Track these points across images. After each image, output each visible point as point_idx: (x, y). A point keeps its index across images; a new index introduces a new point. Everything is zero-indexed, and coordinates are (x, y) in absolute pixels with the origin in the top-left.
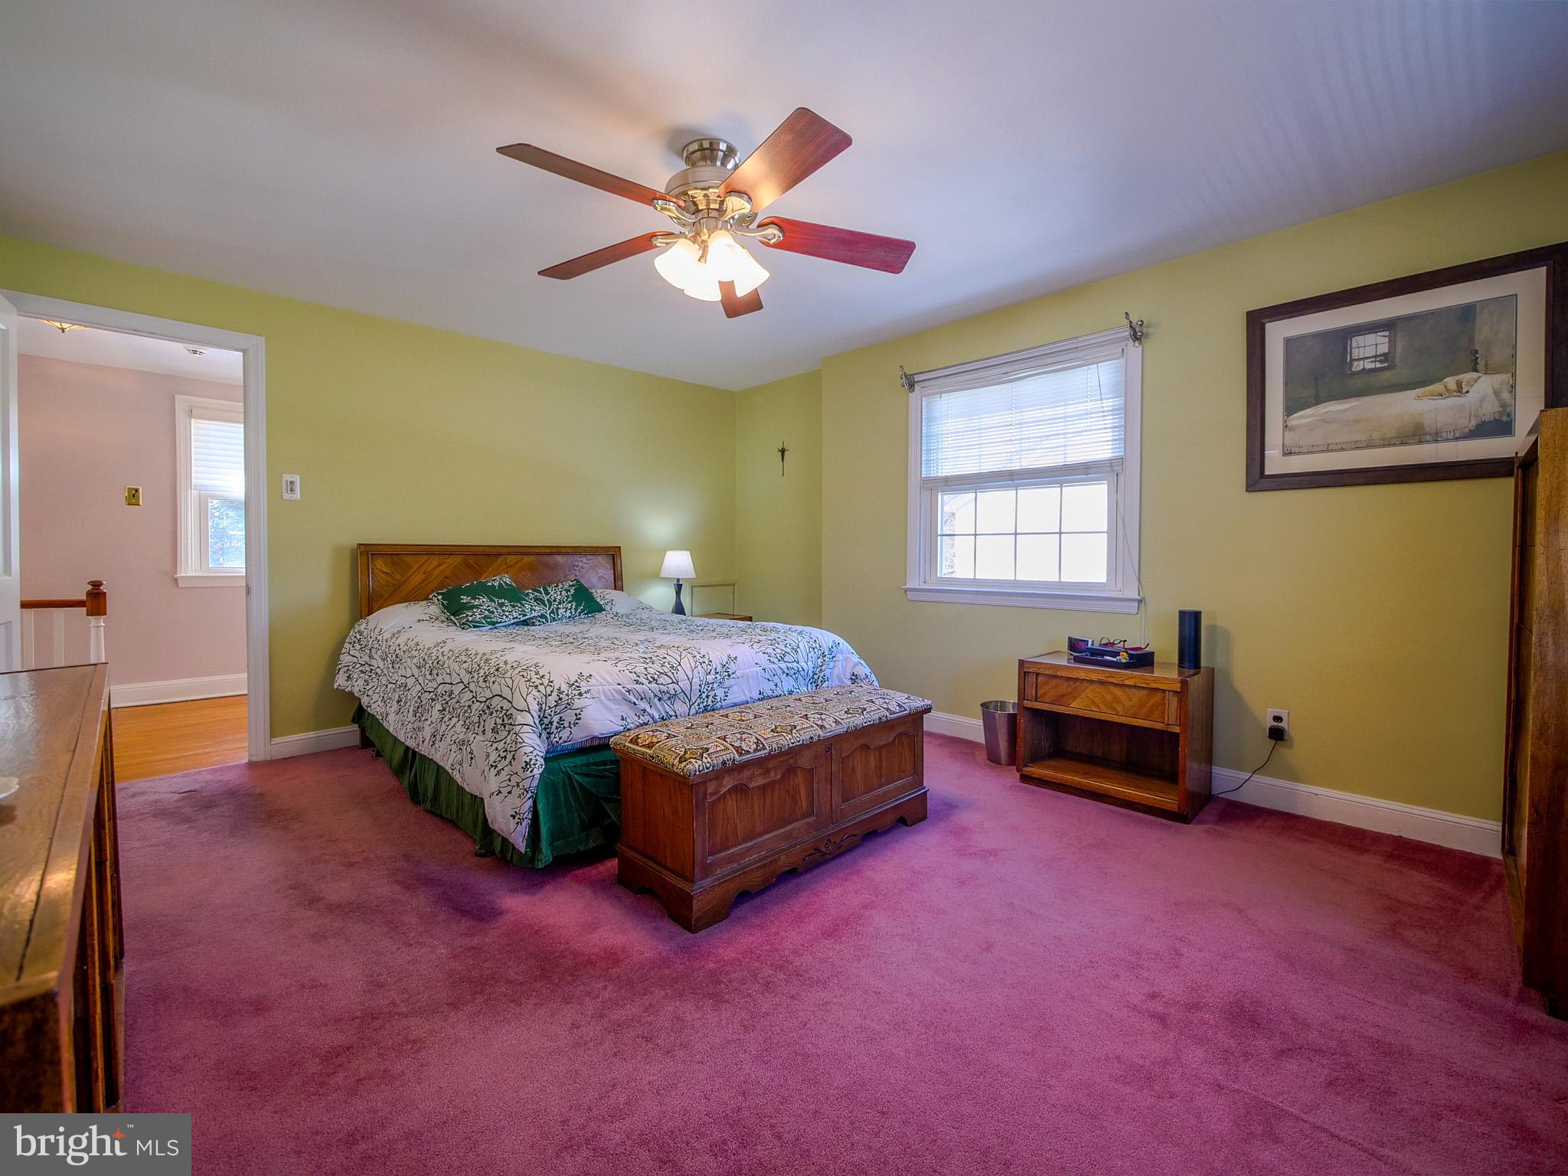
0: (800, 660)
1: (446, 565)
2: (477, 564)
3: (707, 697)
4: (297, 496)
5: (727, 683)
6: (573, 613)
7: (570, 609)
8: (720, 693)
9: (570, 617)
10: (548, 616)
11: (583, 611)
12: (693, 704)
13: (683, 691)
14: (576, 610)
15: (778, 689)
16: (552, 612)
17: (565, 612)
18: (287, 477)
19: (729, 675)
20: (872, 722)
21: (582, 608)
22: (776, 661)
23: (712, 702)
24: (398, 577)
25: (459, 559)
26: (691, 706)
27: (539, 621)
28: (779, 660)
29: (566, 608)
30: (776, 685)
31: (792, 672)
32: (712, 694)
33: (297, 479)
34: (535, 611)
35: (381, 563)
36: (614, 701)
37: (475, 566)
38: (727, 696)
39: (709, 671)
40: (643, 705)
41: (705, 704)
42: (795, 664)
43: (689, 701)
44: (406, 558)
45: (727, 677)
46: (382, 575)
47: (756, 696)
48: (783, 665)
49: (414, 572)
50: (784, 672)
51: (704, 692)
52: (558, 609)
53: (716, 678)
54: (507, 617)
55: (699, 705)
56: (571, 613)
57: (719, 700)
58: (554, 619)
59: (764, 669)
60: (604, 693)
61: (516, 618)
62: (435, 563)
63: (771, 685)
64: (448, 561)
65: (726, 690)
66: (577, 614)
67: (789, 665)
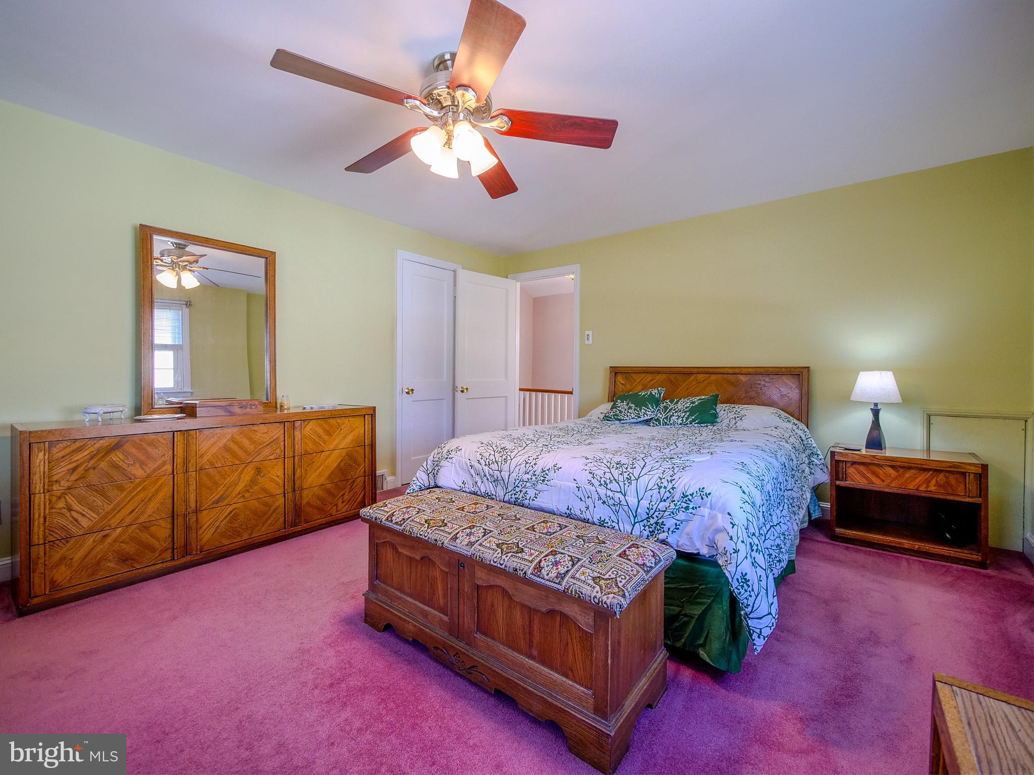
0: (628, 493)
1: (656, 380)
2: (675, 380)
3: (521, 491)
4: (591, 342)
5: (539, 486)
6: (684, 421)
7: (682, 418)
8: (531, 493)
9: (681, 424)
10: (661, 420)
11: (694, 420)
12: (508, 492)
13: (503, 480)
14: (687, 419)
15: (588, 512)
16: (666, 418)
17: (677, 419)
18: (587, 333)
19: (543, 481)
20: (503, 567)
21: (693, 418)
22: (596, 483)
23: (522, 497)
24: (628, 386)
25: (664, 376)
26: (506, 493)
27: (653, 423)
28: (601, 485)
29: (679, 416)
30: (587, 508)
31: (611, 502)
32: (524, 490)
33: (590, 333)
34: (647, 415)
35: (620, 378)
36: (463, 469)
37: (675, 381)
38: (536, 498)
39: (528, 471)
40: (478, 479)
41: (516, 496)
42: (620, 495)
43: (506, 489)
44: (633, 375)
45: (541, 482)
46: (621, 385)
47: (564, 509)
48: (602, 491)
49: (637, 384)
50: (600, 498)
51: (518, 487)
52: (671, 416)
53: (531, 479)
54: (628, 416)
55: (511, 495)
56: (682, 420)
57: (528, 498)
58: (666, 423)
59: (578, 488)
60: (459, 462)
61: (634, 418)
62: (649, 379)
63: (583, 506)
64: (657, 377)
65: (537, 492)
66: (688, 422)
67: (609, 493)
